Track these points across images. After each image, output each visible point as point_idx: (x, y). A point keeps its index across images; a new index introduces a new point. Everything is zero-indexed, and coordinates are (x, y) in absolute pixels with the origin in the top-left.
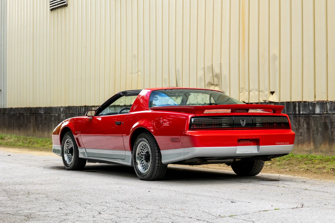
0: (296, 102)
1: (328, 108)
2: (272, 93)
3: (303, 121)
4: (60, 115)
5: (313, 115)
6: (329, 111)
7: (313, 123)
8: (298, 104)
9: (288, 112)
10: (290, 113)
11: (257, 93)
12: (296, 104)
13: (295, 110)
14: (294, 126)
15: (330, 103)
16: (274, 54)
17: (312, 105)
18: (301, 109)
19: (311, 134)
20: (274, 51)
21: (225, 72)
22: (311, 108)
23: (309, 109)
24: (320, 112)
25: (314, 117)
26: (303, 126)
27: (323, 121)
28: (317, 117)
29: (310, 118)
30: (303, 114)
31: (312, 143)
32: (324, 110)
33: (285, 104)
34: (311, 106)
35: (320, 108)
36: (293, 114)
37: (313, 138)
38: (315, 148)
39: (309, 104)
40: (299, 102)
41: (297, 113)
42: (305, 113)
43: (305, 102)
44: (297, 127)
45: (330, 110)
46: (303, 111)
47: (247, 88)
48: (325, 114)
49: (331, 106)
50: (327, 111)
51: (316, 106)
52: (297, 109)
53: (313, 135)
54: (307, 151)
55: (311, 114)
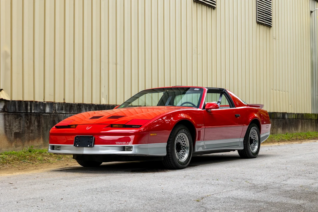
0: (27, 101)
1: (56, 108)
3: (34, 119)
5: (43, 114)
6: (57, 111)
7: (43, 121)
8: (30, 103)
9: (19, 111)
10: (22, 112)
12: (27, 103)
13: (27, 109)
14: (25, 124)
15: (58, 104)
16: (6, 52)
17: (43, 104)
18: (33, 108)
19: (41, 131)
20: (6, 48)
22: (41, 108)
23: (40, 108)
24: (50, 111)
25: (44, 116)
26: (34, 123)
27: (52, 119)
28: (47, 116)
29: (41, 116)
30: (34, 113)
31: (41, 139)
32: (53, 109)
33: (17, 102)
34: (42, 106)
35: (50, 108)
36: (24, 113)
37: (43, 134)
38: (44, 143)
39: (40, 104)
41: (29, 111)
42: (36, 112)
43: (36, 102)
44: (28, 124)
45: (58, 109)
46: (34, 110)
48: (54, 113)
49: (58, 107)
50: (55, 111)
51: (46, 106)
52: (29, 108)
53: (43, 131)
54: (37, 147)
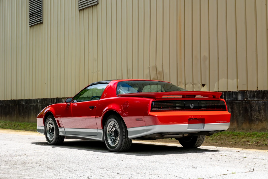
0: (222, 92)
1: (248, 96)
2: (203, 85)
3: (228, 106)
4: (38, 105)
5: (236, 102)
6: (248, 98)
7: (236, 108)
8: (224, 93)
11: (192, 85)
15: (249, 92)
16: (205, 56)
17: (235, 93)
18: (227, 97)
19: (235, 116)
20: (205, 53)
21: (166, 70)
22: (234, 96)
23: (233, 97)
24: (242, 99)
25: (236, 103)
27: (244, 106)
28: (239, 103)
29: (234, 103)
31: (235, 123)
32: (245, 97)
34: (235, 95)
35: (242, 96)
37: (237, 119)
38: (238, 127)
39: (233, 94)
40: (225, 92)
42: (229, 100)
43: (230, 92)
45: (250, 97)
46: (228, 98)
47: (183, 81)
48: (246, 100)
49: (250, 95)
50: (247, 98)
51: (238, 95)
52: (223, 97)
53: (236, 116)
54: (232, 129)
55: (234, 101)
